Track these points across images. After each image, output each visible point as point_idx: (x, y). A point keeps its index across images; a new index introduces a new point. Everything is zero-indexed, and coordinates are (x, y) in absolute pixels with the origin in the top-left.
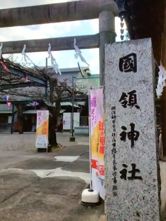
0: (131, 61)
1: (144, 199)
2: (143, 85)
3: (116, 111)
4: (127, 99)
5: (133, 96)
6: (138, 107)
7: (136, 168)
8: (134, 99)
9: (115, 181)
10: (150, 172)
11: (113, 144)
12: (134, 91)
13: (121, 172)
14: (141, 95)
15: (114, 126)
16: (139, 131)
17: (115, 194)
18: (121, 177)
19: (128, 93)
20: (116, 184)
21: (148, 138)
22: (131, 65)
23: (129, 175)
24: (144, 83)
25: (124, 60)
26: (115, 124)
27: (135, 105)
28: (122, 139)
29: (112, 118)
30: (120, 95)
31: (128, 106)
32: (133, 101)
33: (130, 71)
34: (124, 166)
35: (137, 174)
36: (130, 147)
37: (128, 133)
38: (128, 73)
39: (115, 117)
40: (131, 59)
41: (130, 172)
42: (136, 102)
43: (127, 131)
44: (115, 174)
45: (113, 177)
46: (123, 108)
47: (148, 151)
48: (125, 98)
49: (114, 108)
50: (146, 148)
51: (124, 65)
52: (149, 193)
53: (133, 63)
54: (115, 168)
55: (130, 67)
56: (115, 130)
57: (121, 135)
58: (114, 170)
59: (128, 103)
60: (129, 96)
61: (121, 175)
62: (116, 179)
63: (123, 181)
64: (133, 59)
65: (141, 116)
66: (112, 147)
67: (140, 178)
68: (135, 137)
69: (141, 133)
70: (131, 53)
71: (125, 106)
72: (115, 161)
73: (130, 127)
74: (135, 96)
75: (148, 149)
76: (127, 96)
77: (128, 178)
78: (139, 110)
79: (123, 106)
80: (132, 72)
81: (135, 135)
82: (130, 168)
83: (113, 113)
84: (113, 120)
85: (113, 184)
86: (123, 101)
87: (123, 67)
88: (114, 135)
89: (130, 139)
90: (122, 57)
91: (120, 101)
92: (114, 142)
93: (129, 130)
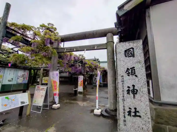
0: (131, 52)
1: (142, 129)
2: (139, 64)
3: (124, 78)
4: (130, 71)
5: (133, 70)
6: (136, 76)
7: (137, 110)
8: (134, 72)
9: (125, 117)
10: (145, 113)
11: (123, 96)
12: (134, 67)
13: (128, 112)
14: (138, 69)
15: (123, 86)
16: (138, 89)
17: (125, 125)
18: (128, 115)
19: (131, 68)
20: (126, 119)
21: (143, 93)
22: (131, 53)
23: (133, 114)
24: (139, 63)
25: (127, 51)
26: (124, 85)
27: (135, 75)
28: (127, 93)
29: (122, 81)
30: (126, 69)
31: (130, 75)
32: (133, 72)
33: (130, 56)
34: (130, 108)
35: (138, 114)
36: (133, 99)
37: (131, 90)
38: (130, 58)
39: (123, 81)
40: (131, 50)
41: (133, 112)
42: (135, 73)
43: (130, 89)
44: (124, 113)
45: (123, 115)
46: (128, 76)
47: (144, 101)
48: (129, 71)
49: (122, 76)
50: (142, 99)
51: (127, 54)
52: (146, 125)
53: (132, 52)
54: (124, 110)
55: (130, 55)
56: (123, 88)
57: (127, 91)
58: (124, 111)
59: (130, 74)
60: (131, 70)
61: (128, 114)
62: (125, 116)
63: (129, 117)
64: (132, 51)
65: (138, 81)
66: (122, 98)
67: (140, 116)
68: (135, 92)
69: (139, 90)
70: (131, 47)
71: (129, 75)
72: (124, 106)
73: (132, 87)
74: (134, 70)
75: (143, 100)
76: (130, 70)
77: (133, 116)
78: (137, 78)
79: (127, 75)
80: (132, 58)
81: (135, 91)
82: (133, 110)
83: (122, 79)
84: (122, 83)
85: (123, 118)
86: (127, 73)
87: (127, 55)
88: (123, 91)
89: (132, 93)
90: (126, 49)
91: (126, 72)
92: (123, 95)
93: (131, 88)
